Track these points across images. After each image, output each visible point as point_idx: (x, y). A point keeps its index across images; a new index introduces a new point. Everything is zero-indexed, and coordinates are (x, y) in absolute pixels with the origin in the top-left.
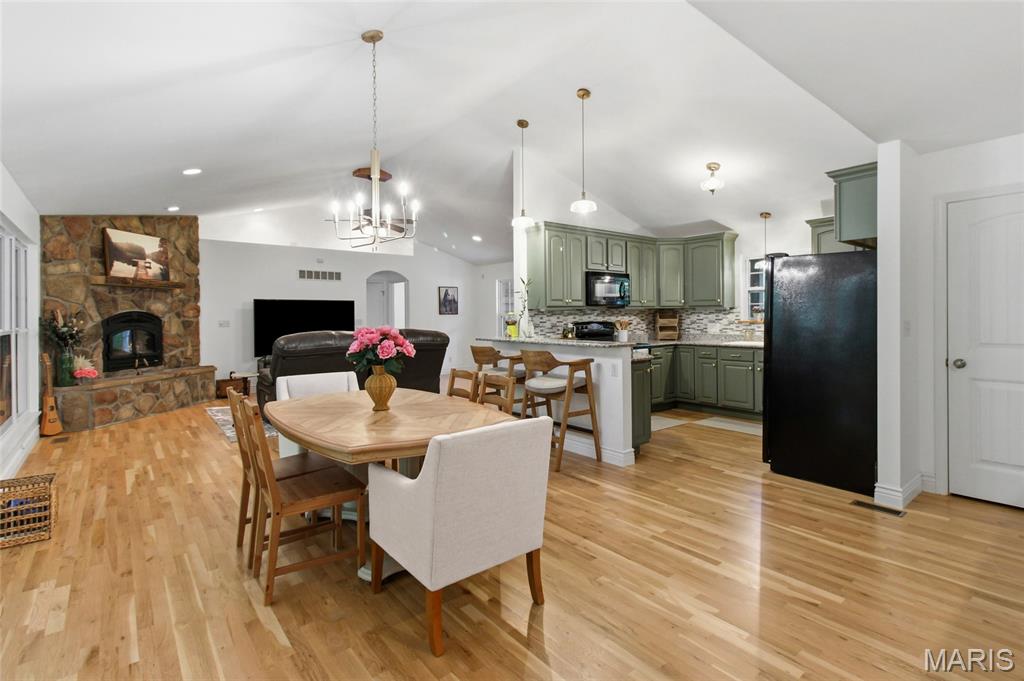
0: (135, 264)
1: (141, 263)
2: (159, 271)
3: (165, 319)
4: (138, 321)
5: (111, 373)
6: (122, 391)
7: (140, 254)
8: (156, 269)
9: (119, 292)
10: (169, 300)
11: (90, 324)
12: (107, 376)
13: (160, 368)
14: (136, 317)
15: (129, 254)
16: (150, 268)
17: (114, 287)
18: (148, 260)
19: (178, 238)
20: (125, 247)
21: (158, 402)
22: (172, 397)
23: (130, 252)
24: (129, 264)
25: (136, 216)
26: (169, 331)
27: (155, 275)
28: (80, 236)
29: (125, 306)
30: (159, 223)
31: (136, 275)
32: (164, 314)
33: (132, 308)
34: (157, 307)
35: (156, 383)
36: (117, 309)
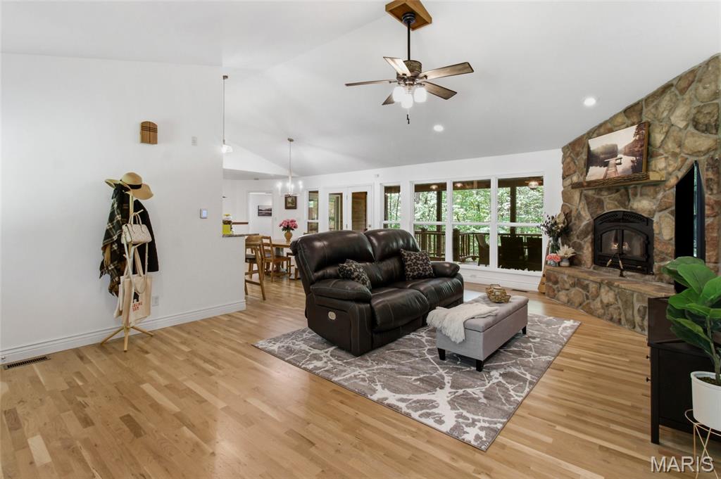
0: (606, 165)
1: (612, 161)
2: (631, 164)
3: (655, 219)
4: (624, 220)
5: (597, 267)
6: (562, 278)
7: (612, 152)
8: (626, 162)
9: (605, 193)
10: (660, 196)
11: (585, 223)
12: (594, 269)
13: (647, 277)
14: (620, 216)
15: (602, 156)
16: (620, 164)
17: (601, 190)
18: (619, 156)
19: (672, 110)
20: (599, 151)
21: (587, 302)
22: (599, 305)
23: (602, 153)
24: (601, 167)
25: (621, 113)
26: (660, 233)
27: (624, 171)
28: (578, 154)
29: (610, 205)
30: (647, 105)
31: (606, 174)
32: (653, 213)
33: (617, 207)
34: (642, 205)
35: (586, 282)
36: (602, 208)
